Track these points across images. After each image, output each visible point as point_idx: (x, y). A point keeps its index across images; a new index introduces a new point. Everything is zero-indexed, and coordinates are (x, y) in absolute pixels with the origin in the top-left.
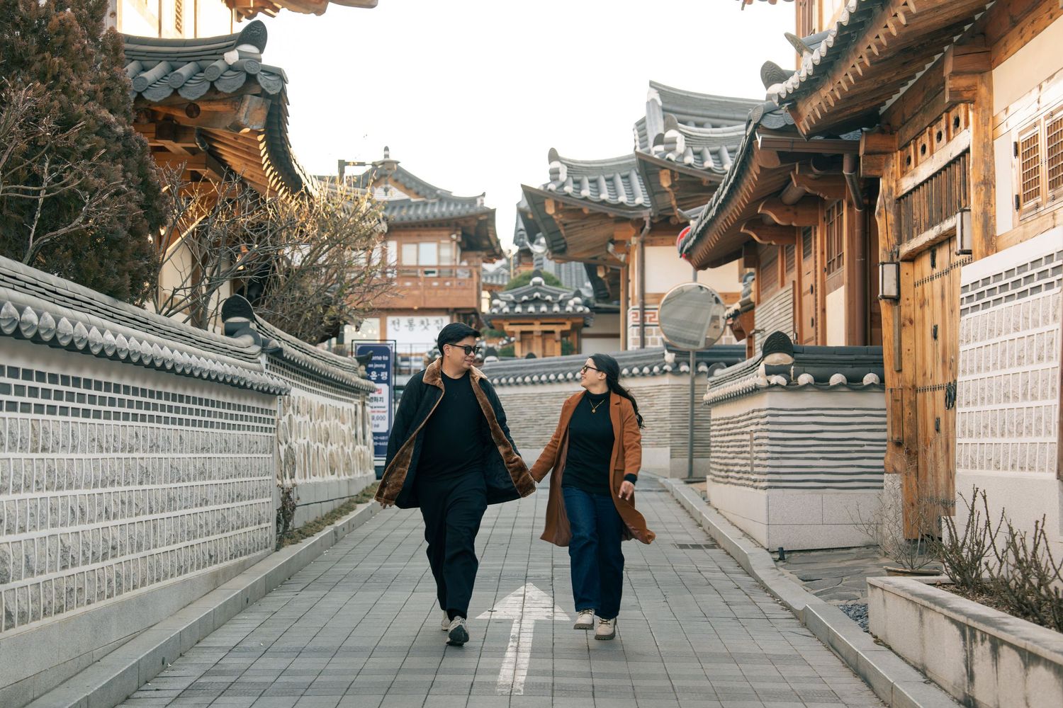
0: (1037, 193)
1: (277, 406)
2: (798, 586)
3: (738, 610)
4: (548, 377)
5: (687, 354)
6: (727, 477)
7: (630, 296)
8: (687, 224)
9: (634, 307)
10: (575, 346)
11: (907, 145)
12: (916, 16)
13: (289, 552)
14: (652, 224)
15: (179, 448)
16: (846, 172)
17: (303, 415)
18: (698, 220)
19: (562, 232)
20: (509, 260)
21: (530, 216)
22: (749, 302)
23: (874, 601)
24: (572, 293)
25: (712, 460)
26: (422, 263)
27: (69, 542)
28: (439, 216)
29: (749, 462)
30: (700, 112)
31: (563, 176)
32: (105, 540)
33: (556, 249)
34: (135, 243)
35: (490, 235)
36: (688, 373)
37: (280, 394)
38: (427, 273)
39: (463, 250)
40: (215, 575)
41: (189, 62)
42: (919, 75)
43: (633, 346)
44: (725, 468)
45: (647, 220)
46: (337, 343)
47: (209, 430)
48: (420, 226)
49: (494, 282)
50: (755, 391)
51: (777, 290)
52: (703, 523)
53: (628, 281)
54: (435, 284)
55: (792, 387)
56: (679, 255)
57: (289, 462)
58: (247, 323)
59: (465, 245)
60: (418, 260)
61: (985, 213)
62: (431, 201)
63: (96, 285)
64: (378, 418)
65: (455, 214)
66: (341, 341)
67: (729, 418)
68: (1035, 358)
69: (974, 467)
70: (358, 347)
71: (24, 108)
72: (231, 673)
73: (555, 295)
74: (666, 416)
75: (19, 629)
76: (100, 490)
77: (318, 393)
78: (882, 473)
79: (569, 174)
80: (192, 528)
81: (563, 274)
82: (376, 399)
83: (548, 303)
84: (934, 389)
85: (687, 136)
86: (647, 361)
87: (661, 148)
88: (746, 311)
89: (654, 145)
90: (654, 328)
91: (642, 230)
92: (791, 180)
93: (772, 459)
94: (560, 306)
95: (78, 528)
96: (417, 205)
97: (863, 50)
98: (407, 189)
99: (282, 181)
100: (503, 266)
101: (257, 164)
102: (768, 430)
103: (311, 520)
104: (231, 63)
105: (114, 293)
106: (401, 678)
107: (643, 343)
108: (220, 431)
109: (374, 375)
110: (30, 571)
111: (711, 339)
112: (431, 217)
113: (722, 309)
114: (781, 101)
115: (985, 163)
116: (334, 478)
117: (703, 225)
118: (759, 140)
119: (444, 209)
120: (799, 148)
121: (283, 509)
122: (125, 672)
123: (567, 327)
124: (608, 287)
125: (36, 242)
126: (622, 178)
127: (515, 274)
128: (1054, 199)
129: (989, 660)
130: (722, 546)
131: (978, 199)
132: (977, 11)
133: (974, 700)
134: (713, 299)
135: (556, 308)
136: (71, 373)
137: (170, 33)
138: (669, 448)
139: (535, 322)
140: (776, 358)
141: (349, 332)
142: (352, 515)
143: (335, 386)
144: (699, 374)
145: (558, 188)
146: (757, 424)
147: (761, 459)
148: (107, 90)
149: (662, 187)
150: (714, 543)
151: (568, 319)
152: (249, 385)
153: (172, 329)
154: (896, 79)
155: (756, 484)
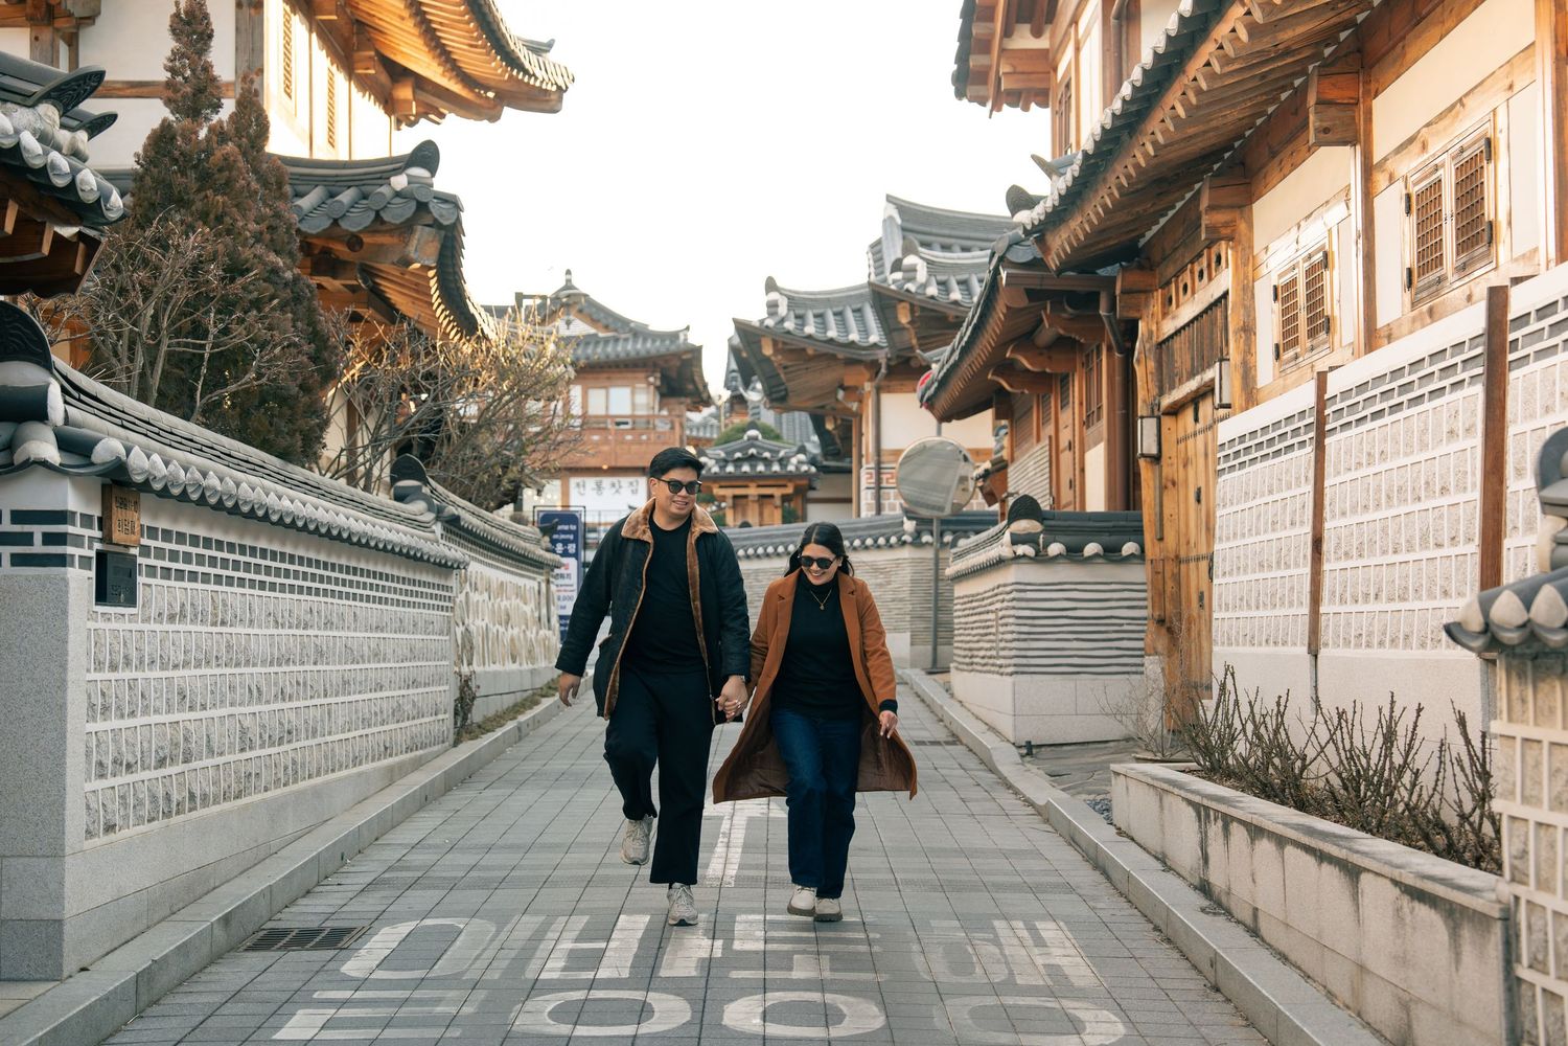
0: (1295, 342)
1: (453, 582)
2: (1044, 781)
3: (975, 807)
4: (765, 550)
5: (929, 521)
6: (972, 664)
7: (864, 452)
8: (929, 368)
9: (868, 466)
10: (800, 513)
11: (1168, 283)
12: (1165, 146)
13: (468, 748)
14: (889, 367)
15: (353, 626)
16: (1102, 312)
17: (481, 593)
18: (940, 364)
19: (782, 376)
20: (718, 408)
21: (744, 355)
22: (1001, 460)
23: (1118, 788)
24: (795, 449)
25: (956, 645)
26: (613, 411)
27: (247, 723)
28: (633, 354)
29: (994, 645)
30: (947, 232)
31: (783, 310)
32: (280, 723)
33: (774, 396)
34: (305, 399)
35: (696, 378)
36: (932, 544)
37: (458, 567)
38: (618, 424)
39: (662, 396)
40: (391, 769)
41: (349, 187)
42: (1179, 205)
43: (867, 512)
44: (969, 653)
45: (883, 362)
46: (515, 510)
47: (383, 607)
48: (610, 367)
49: (701, 434)
50: (999, 563)
51: (1032, 447)
52: (945, 718)
53: (861, 434)
54: (629, 437)
55: (1041, 558)
56: (919, 404)
57: (466, 648)
58: (420, 488)
59: (665, 390)
60: (607, 408)
61: (1245, 363)
62: (623, 336)
63: (265, 446)
64: (565, 599)
65: (653, 352)
66: (519, 507)
67: (973, 596)
68: (1288, 523)
69: (1230, 644)
70: (541, 514)
71: (192, 255)
72: (417, 868)
73: (774, 452)
74: (906, 595)
75: (201, 812)
76: (275, 669)
77: (497, 568)
78: (1142, 656)
79: (790, 307)
80: (367, 716)
81: (784, 426)
82: (562, 576)
83: (768, 462)
84: (1198, 559)
85: (929, 262)
86: (883, 531)
87: (898, 275)
88: (998, 470)
89: (892, 272)
90: (892, 491)
91: (877, 373)
92: (1042, 320)
93: (1018, 640)
94: (781, 465)
95: (256, 708)
96: (606, 341)
97: (1112, 181)
98: (593, 321)
99: (453, 321)
100: (712, 415)
101: (426, 302)
102: (1014, 608)
103: (491, 713)
104: (398, 189)
105: (285, 455)
106: (601, 872)
107: (879, 509)
108: (394, 608)
109: (560, 547)
110: (211, 752)
111: (958, 504)
112: (623, 355)
113: (971, 468)
114: (1027, 233)
115: (1245, 307)
116: (515, 667)
117: (945, 370)
118: (1004, 275)
119: (639, 346)
120: (1048, 285)
121: (461, 699)
122: (306, 863)
123: (789, 490)
124: (838, 441)
125: (204, 401)
126: (854, 311)
127: (726, 425)
128: (1312, 350)
129: (1221, 840)
130: (964, 741)
131: (1238, 348)
132: (1236, 139)
133: (1209, 883)
134: (961, 457)
135: (776, 468)
136: (248, 542)
137: (323, 153)
138: (908, 634)
139: (751, 484)
140: (1023, 526)
141: (529, 495)
142: (537, 710)
143: (516, 560)
144: (944, 545)
145: (776, 324)
146: (1003, 601)
147: (1007, 641)
148: (271, 228)
149: (899, 323)
150: (955, 739)
151: (790, 481)
152: (426, 557)
153: (343, 495)
154: (1152, 210)
155: (1002, 670)
